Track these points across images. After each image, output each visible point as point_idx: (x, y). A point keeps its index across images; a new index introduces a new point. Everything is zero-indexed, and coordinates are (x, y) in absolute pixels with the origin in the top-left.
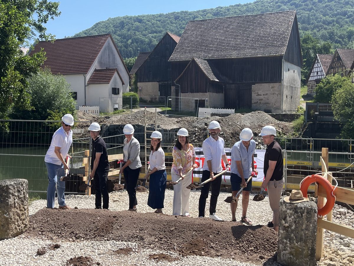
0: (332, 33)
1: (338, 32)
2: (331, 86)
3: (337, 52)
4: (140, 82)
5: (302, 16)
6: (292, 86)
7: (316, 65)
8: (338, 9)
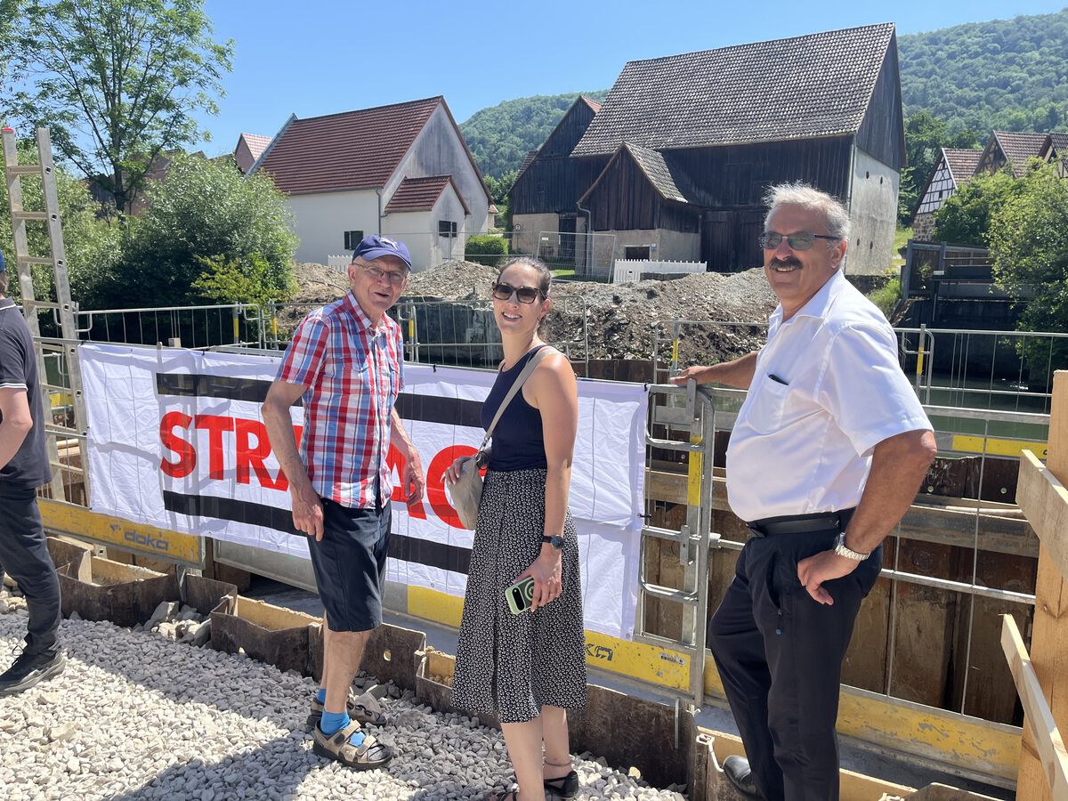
0: (976, 123)
1: (989, 121)
2: (984, 202)
3: (995, 139)
4: (519, 213)
5: (910, 88)
6: (874, 216)
7: (938, 176)
8: (991, 74)
